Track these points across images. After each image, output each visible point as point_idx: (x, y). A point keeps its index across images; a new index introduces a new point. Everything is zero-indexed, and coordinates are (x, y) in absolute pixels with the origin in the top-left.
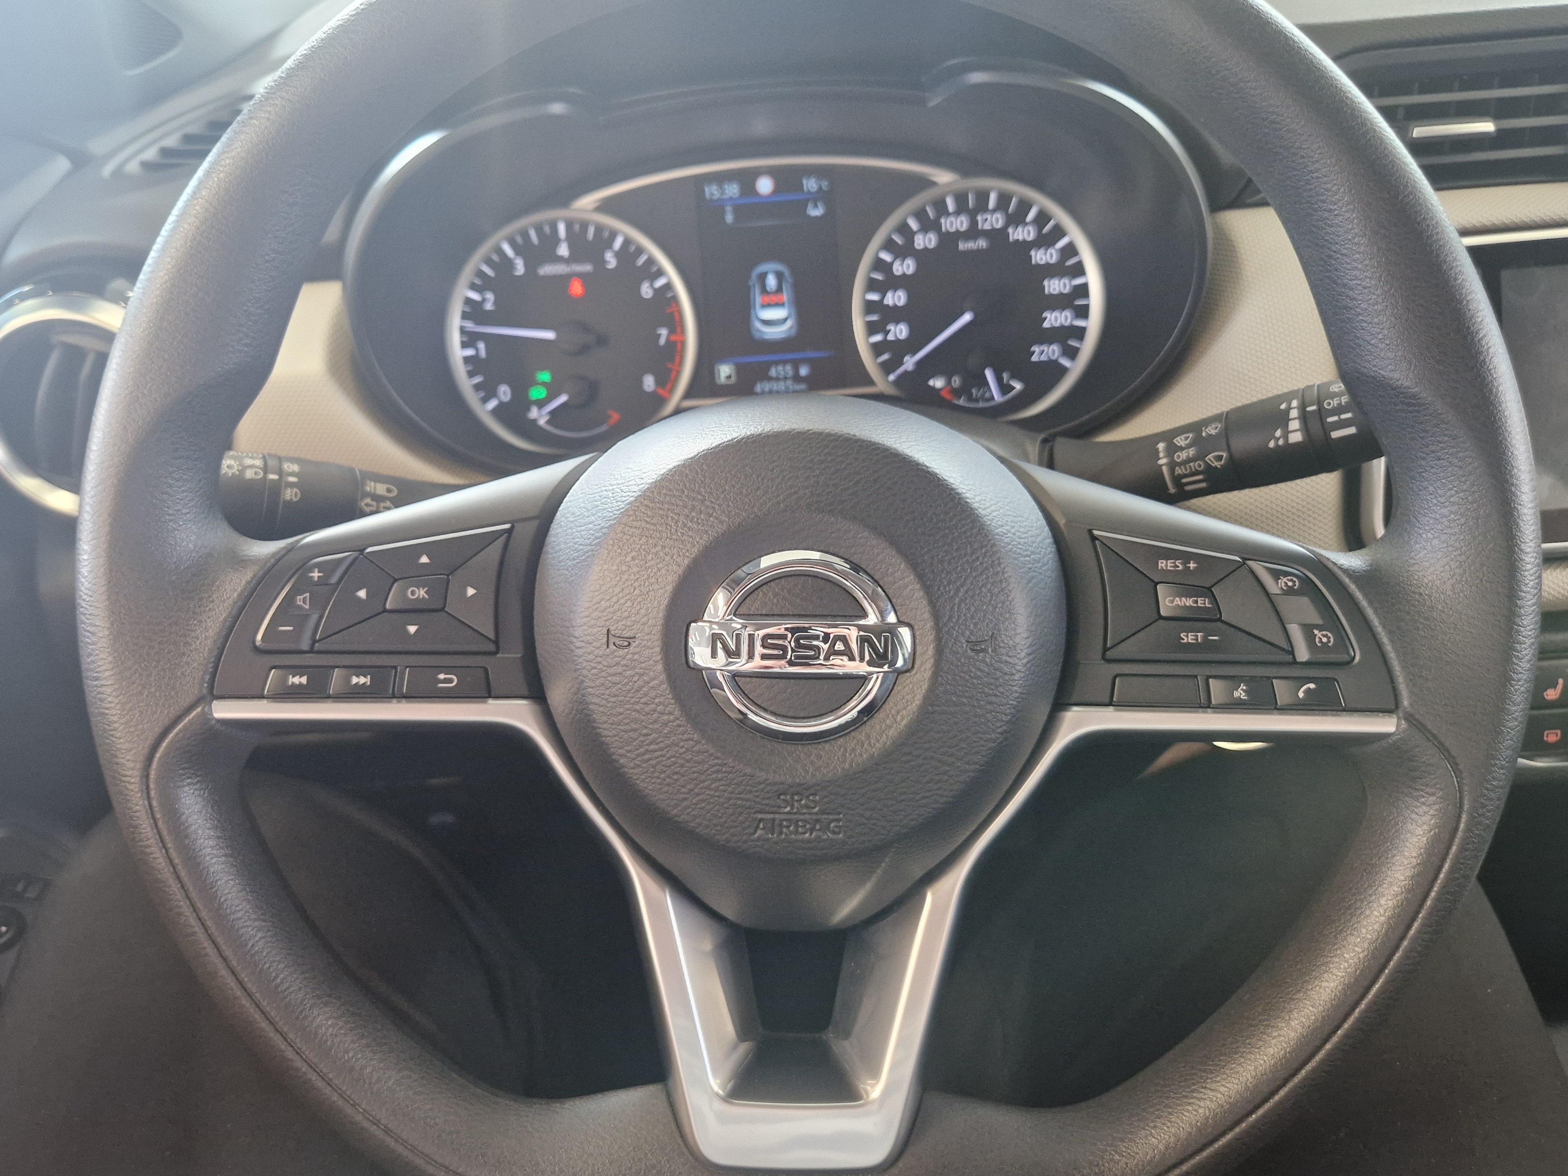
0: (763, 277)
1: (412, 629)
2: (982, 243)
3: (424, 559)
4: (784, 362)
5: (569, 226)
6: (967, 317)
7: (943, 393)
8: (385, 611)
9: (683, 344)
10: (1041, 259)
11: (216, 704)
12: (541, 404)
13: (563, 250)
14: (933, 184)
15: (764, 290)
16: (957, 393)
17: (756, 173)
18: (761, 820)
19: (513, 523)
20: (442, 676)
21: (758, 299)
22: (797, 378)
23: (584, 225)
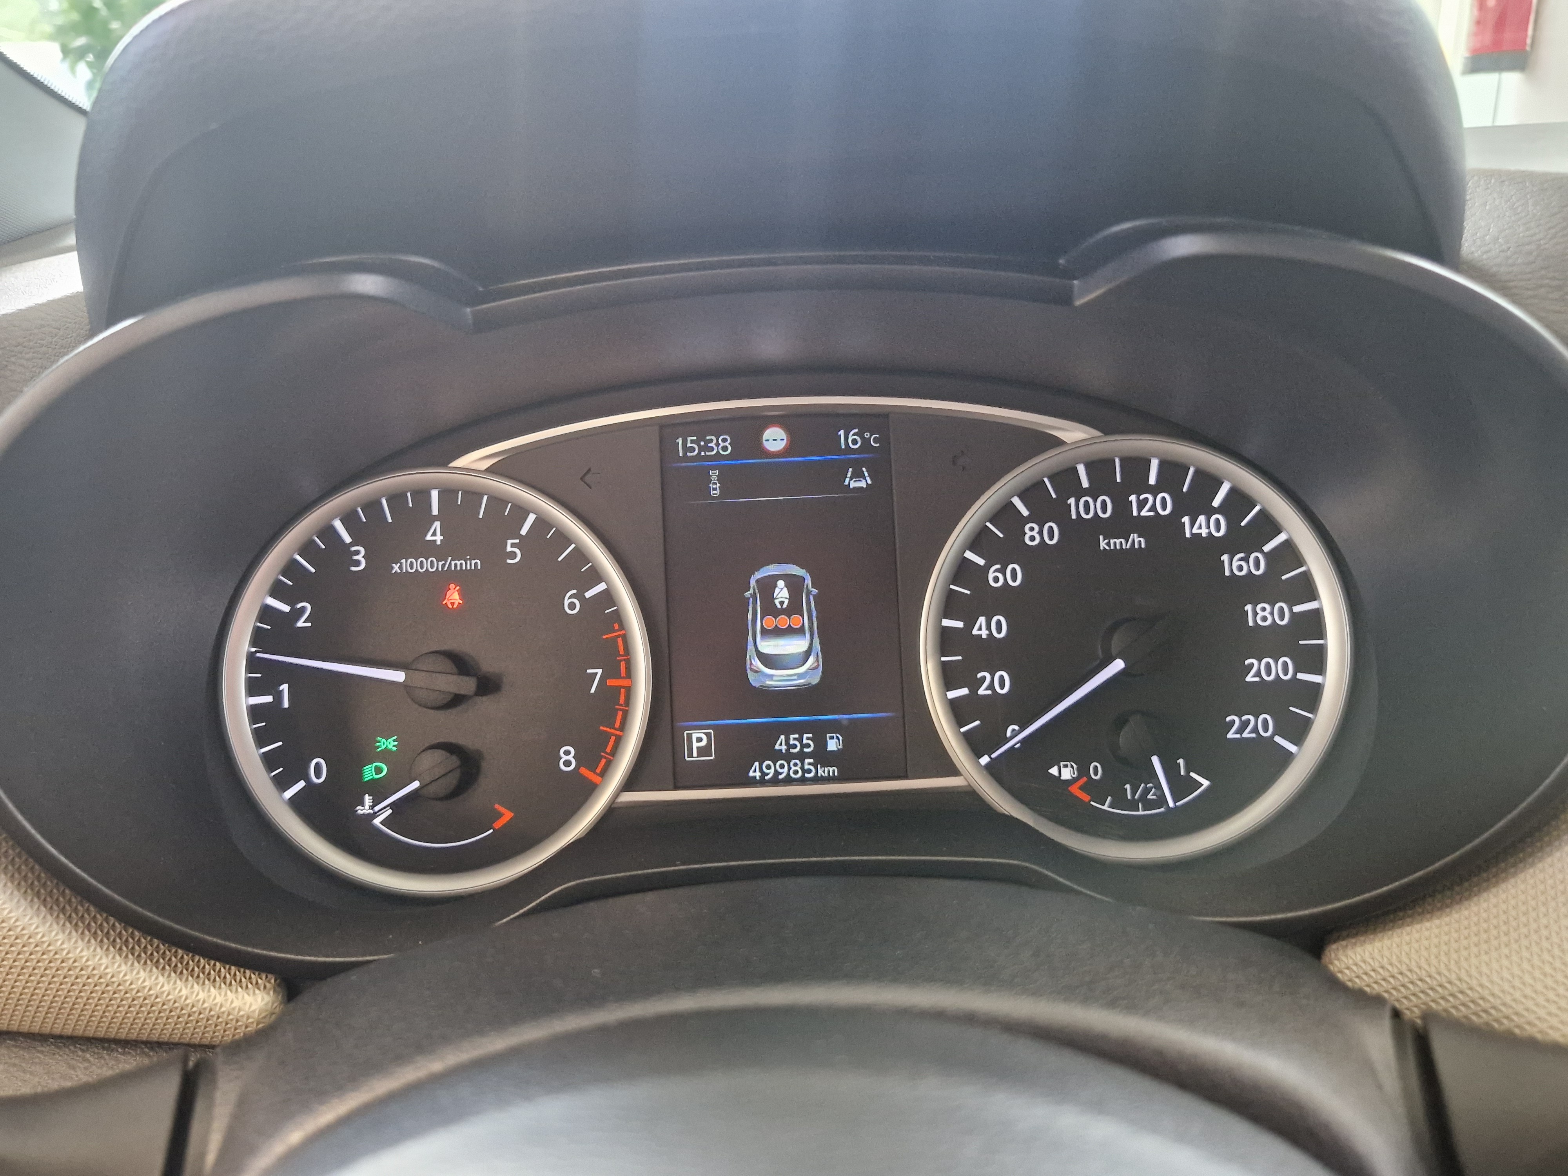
0: (767, 585)
2: (1138, 540)
4: (800, 728)
5: (447, 494)
6: (1118, 665)
7: (1075, 790)
9: (629, 692)
10: (1240, 568)
12: (379, 791)
13: (435, 535)
14: (1059, 442)
15: (770, 609)
16: (1097, 790)
17: (762, 420)
21: (759, 621)
22: (822, 757)
23: (473, 495)
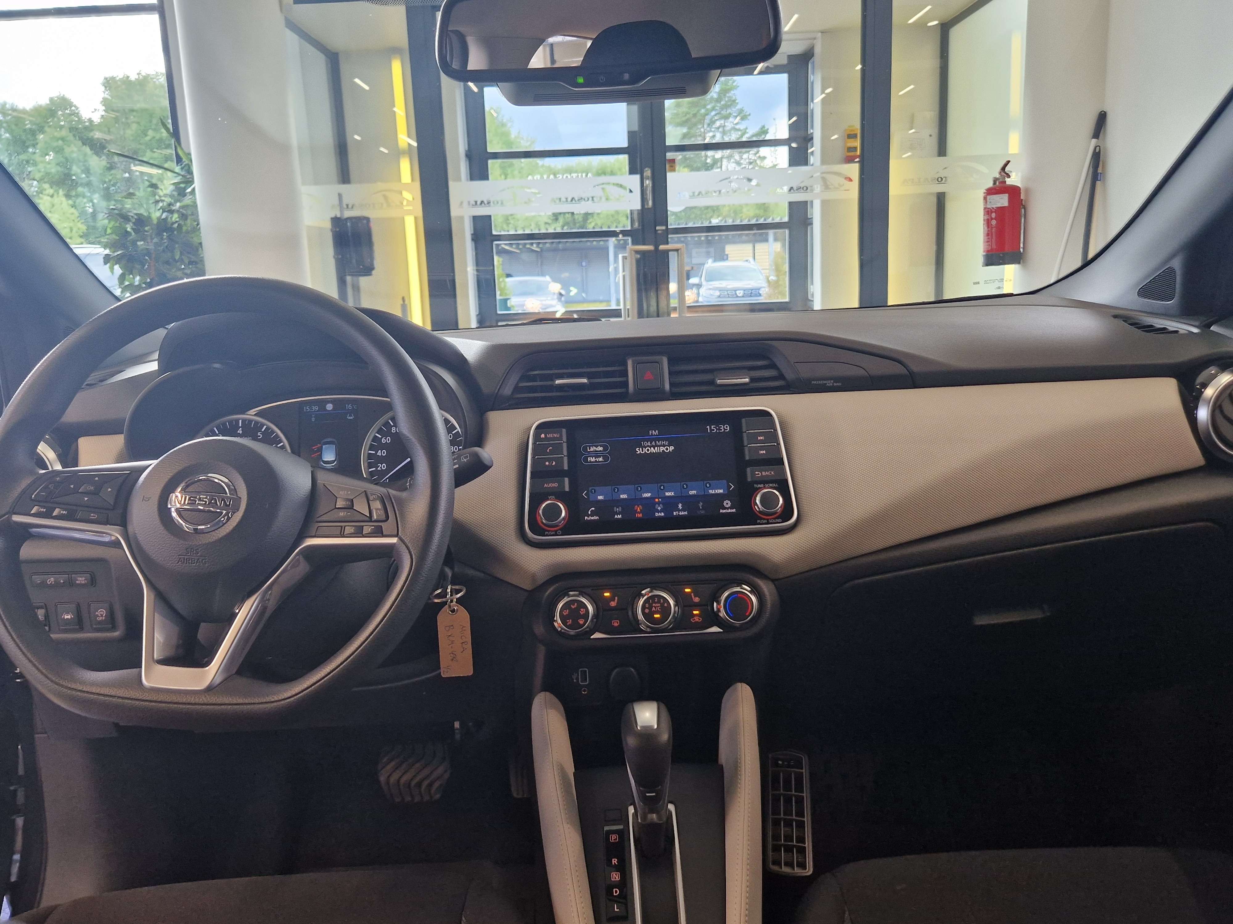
1: (86, 499)
3: (97, 479)
5: (244, 421)
8: (78, 492)
11: (14, 516)
13: (240, 431)
17: (326, 402)
18: (180, 558)
19: (132, 472)
20: (92, 515)
23: (250, 421)
